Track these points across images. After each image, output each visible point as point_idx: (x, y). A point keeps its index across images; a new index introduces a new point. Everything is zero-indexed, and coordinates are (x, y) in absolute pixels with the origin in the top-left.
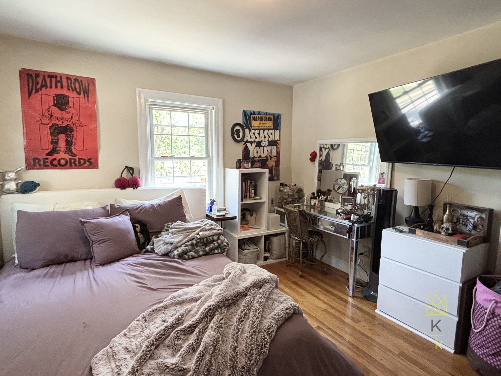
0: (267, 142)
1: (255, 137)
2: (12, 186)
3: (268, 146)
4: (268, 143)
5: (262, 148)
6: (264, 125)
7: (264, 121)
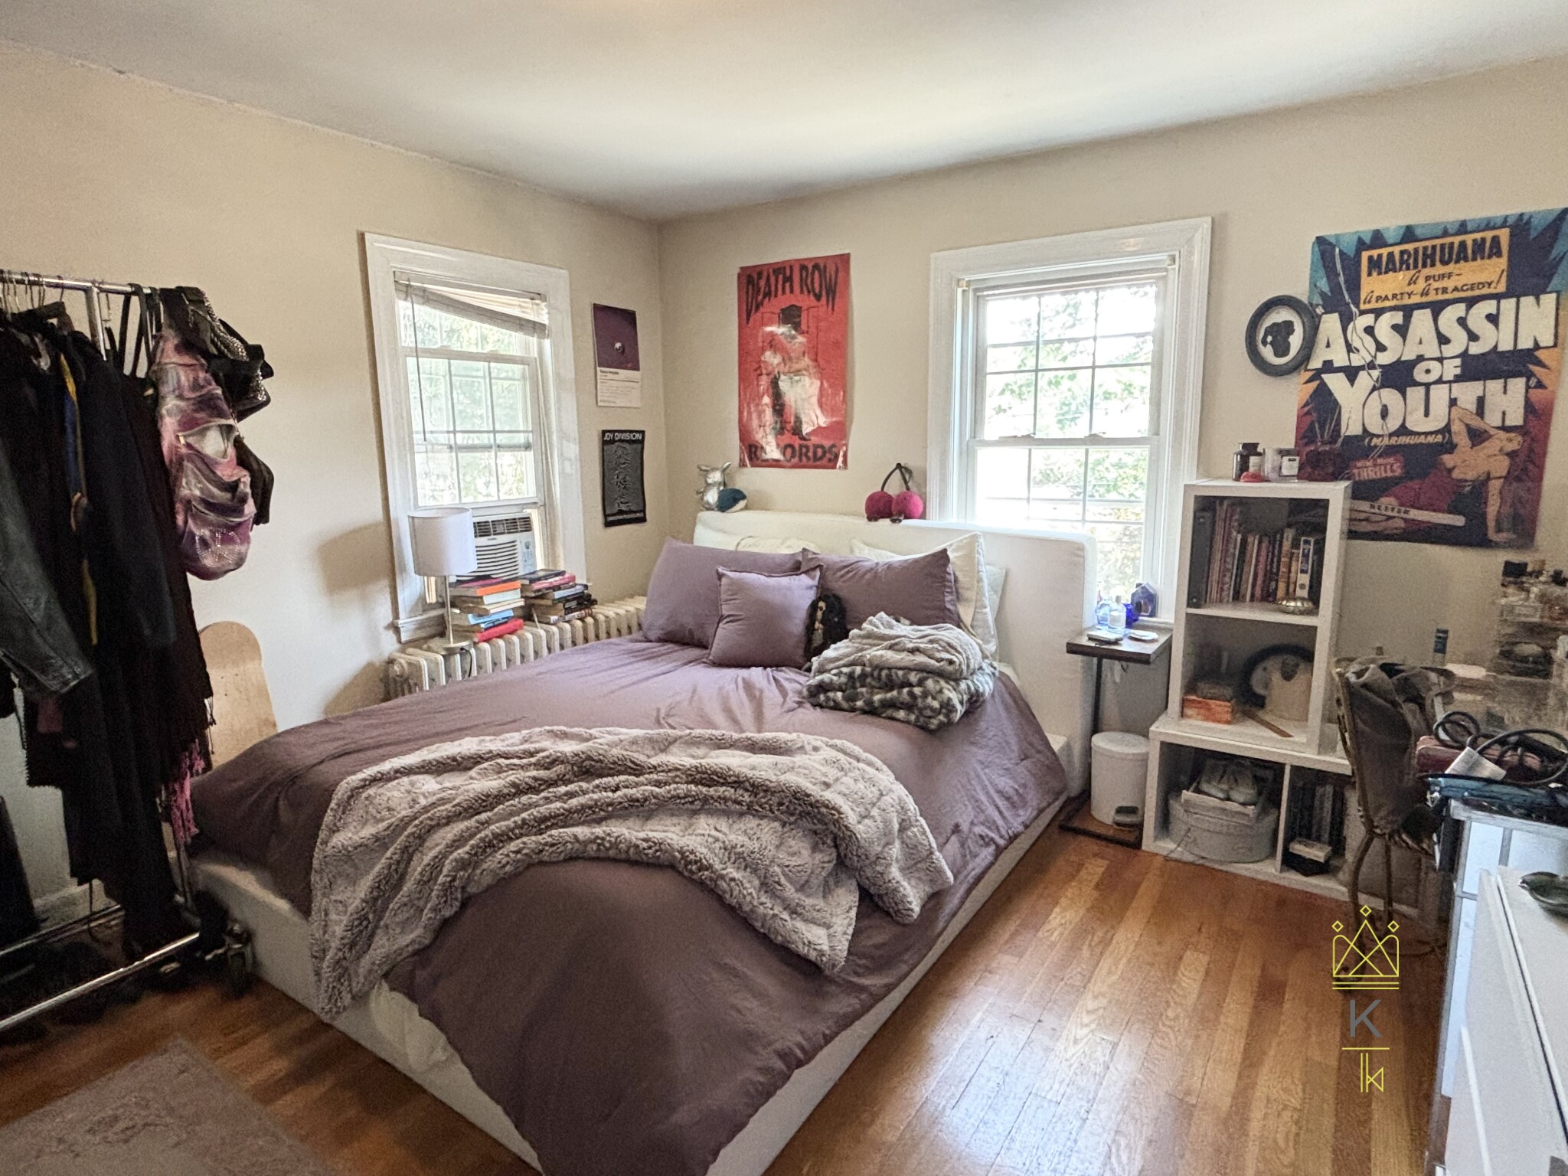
0: (1458, 361)
1: (1372, 347)
2: (712, 497)
3: (1458, 379)
4: (1463, 366)
5: (1415, 394)
6: (1445, 283)
7: (1444, 263)
